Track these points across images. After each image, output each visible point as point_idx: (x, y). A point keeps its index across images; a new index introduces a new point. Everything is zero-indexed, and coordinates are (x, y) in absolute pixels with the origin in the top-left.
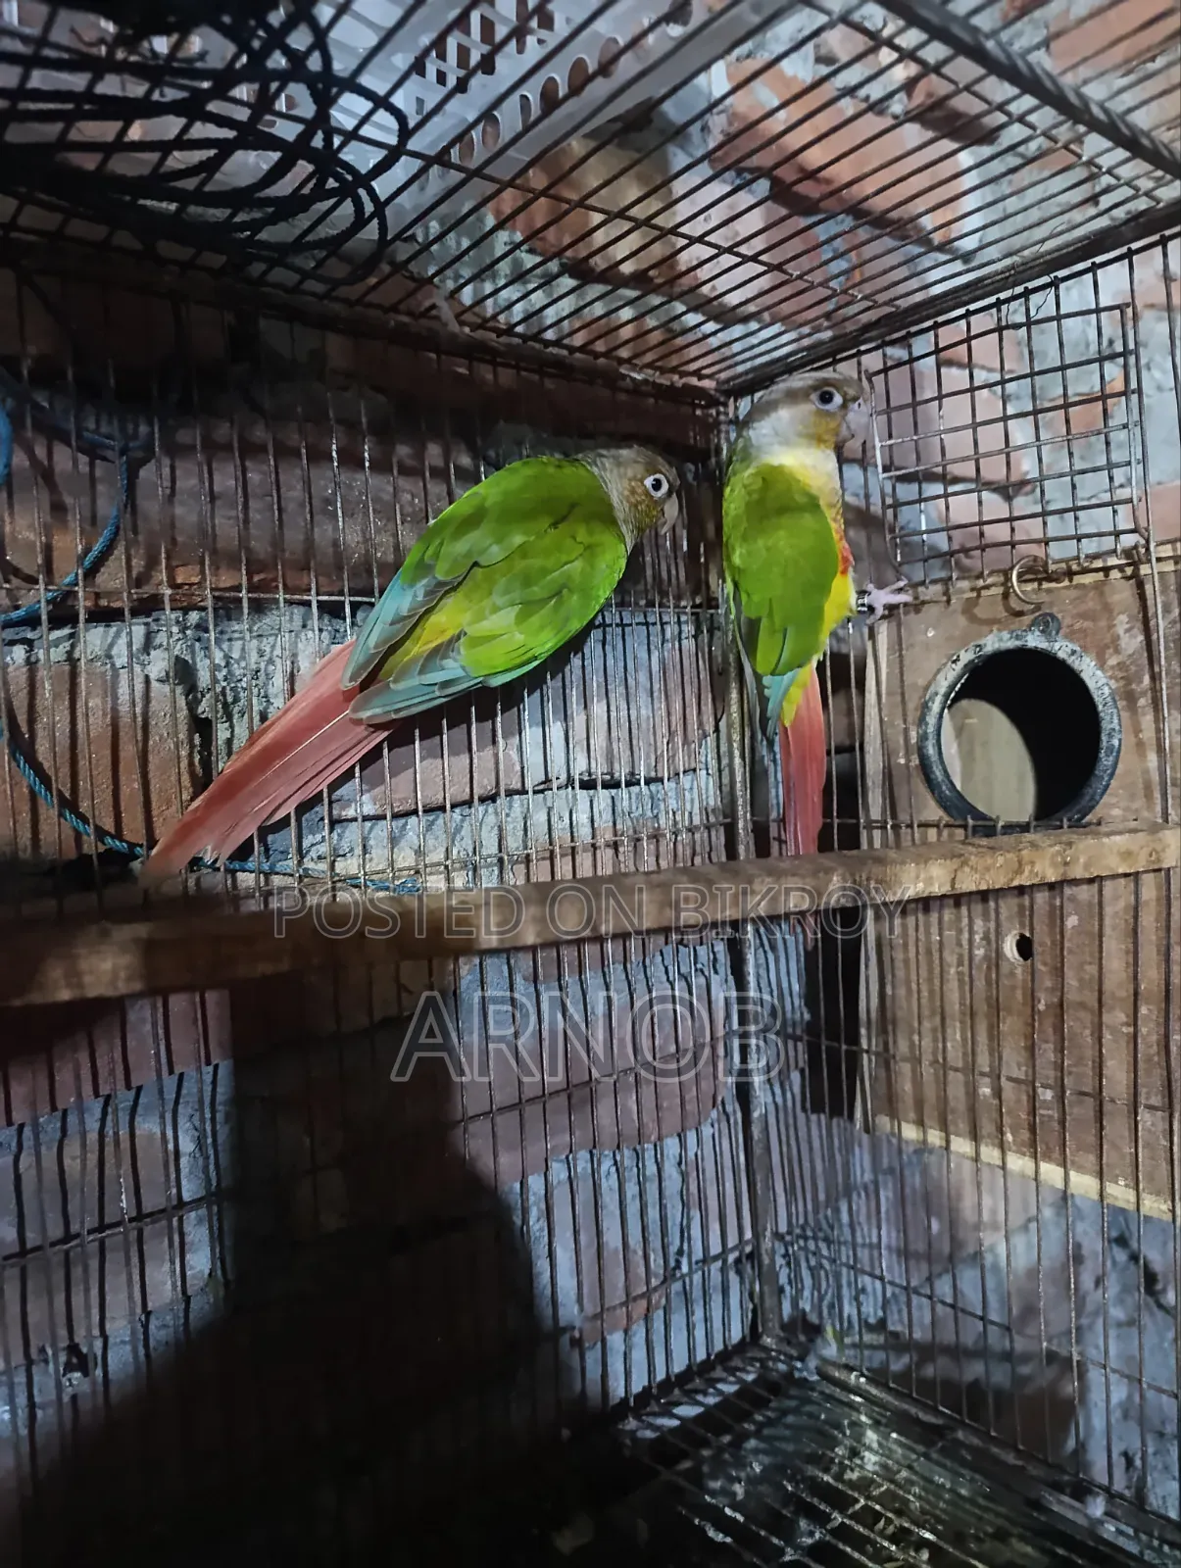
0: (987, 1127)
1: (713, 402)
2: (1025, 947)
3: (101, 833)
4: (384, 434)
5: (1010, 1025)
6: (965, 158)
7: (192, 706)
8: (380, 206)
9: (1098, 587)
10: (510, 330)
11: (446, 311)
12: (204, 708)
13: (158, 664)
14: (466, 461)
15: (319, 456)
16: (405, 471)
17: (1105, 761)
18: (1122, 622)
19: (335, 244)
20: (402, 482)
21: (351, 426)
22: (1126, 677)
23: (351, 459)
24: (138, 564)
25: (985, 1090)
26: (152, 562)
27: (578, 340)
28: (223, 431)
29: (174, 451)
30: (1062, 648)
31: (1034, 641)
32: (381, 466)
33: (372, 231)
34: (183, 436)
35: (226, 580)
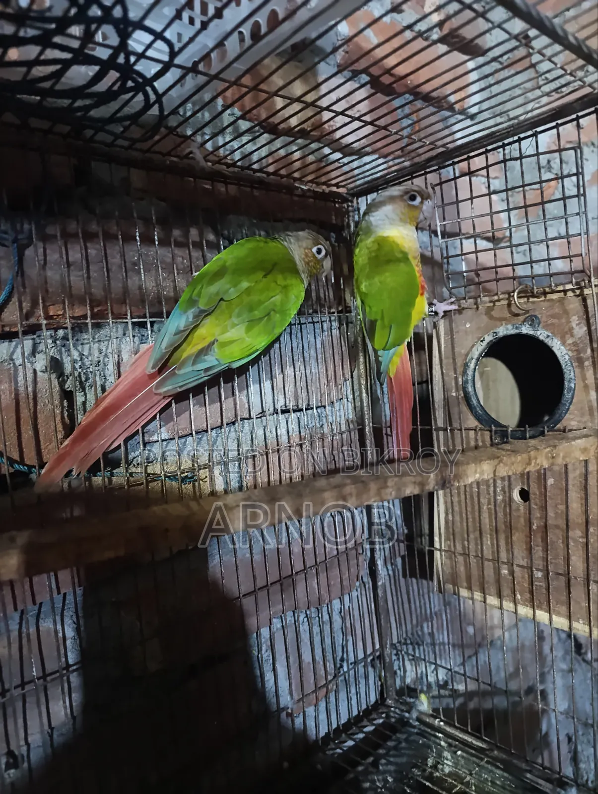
0: (506, 591)
1: (345, 200)
2: (524, 495)
3: (11, 462)
4: (165, 224)
5: (518, 537)
6: (470, 64)
7: (62, 384)
8: (159, 97)
9: (561, 300)
10: (234, 165)
11: (198, 155)
12: (69, 385)
13: (41, 363)
14: (211, 237)
15: (129, 238)
16: (178, 245)
17: (568, 395)
18: (574, 320)
19: (135, 118)
20: (177, 251)
21: (147, 221)
22: (577, 350)
23: (147, 240)
24: (26, 305)
25: (505, 572)
26: (35, 304)
27: (271, 169)
28: (73, 226)
29: (46, 239)
30: (541, 334)
31: (526, 330)
32: (164, 243)
33: (155, 110)
34: (50, 230)
35: (78, 312)
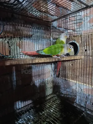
0: (69, 78)
1: (50, 22)
2: (72, 65)
3: (2, 54)
4: (24, 24)
5: (71, 70)
6: (72, 3)
8: (23, 5)
9: (78, 38)
10: (34, 16)
11: (29, 14)
12: (10, 45)
13: (6, 42)
14: (31, 26)
15: (19, 25)
16: (26, 27)
17: (78, 51)
18: (80, 40)
19: (19, 8)
20: (26, 28)
21: (21, 24)
22: (80, 44)
23: (21, 26)
24: (4, 34)
25: (69, 75)
27: (40, 17)
28: (11, 23)
29: (7, 25)
30: (76, 42)
31: (74, 42)
32: (24, 26)
33: (22, 7)
34: (8, 24)
35: (11, 35)
